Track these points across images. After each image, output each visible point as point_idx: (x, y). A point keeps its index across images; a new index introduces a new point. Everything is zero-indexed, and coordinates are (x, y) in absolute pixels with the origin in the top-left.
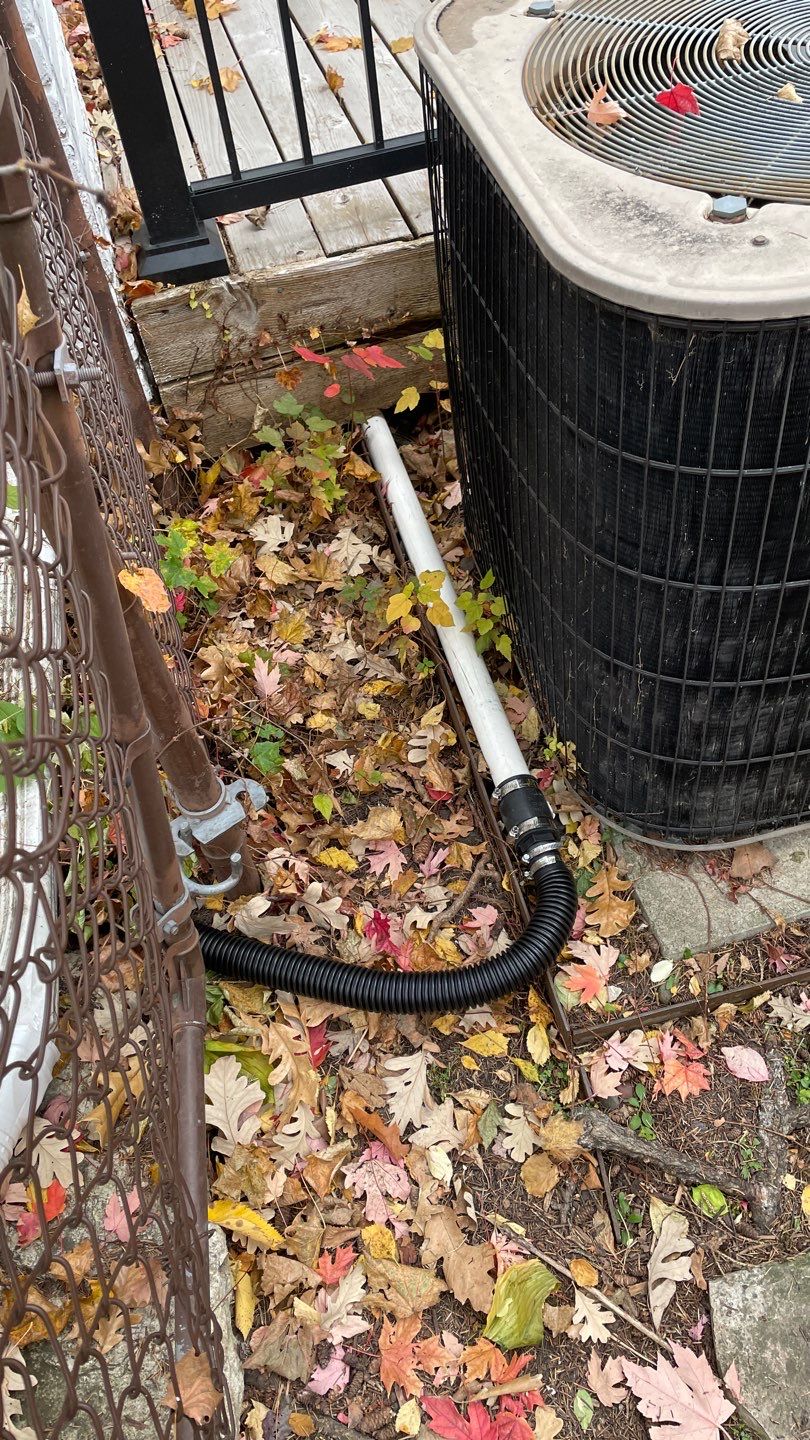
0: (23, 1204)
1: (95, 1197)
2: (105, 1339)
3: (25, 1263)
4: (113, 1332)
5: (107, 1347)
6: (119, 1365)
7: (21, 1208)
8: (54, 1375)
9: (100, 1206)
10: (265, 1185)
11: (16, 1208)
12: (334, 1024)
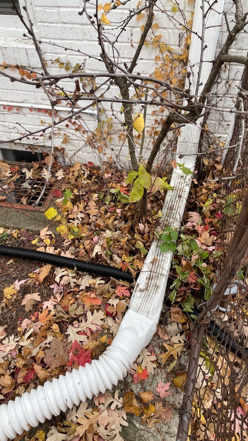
0: (135, 371)
1: (156, 379)
2: (150, 423)
3: (132, 388)
4: (152, 422)
5: (150, 426)
6: (151, 433)
7: (135, 372)
8: (132, 426)
9: (156, 383)
10: (205, 403)
11: (134, 371)
12: (236, 364)
